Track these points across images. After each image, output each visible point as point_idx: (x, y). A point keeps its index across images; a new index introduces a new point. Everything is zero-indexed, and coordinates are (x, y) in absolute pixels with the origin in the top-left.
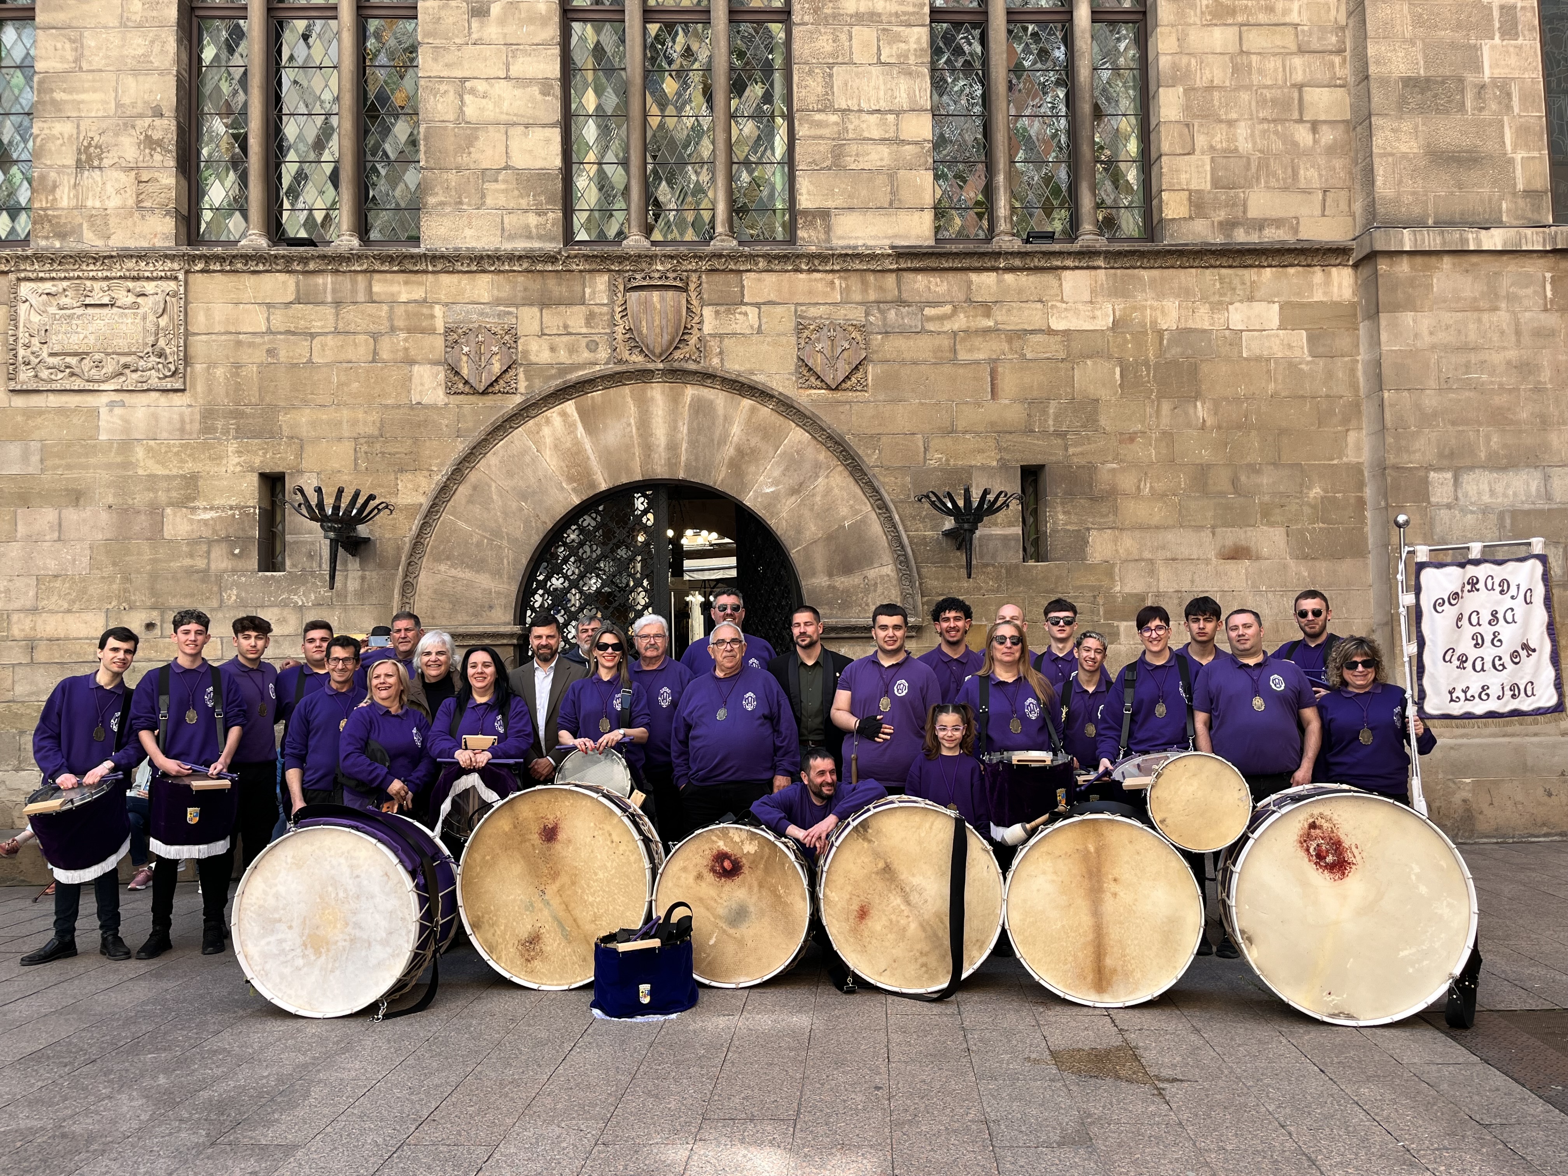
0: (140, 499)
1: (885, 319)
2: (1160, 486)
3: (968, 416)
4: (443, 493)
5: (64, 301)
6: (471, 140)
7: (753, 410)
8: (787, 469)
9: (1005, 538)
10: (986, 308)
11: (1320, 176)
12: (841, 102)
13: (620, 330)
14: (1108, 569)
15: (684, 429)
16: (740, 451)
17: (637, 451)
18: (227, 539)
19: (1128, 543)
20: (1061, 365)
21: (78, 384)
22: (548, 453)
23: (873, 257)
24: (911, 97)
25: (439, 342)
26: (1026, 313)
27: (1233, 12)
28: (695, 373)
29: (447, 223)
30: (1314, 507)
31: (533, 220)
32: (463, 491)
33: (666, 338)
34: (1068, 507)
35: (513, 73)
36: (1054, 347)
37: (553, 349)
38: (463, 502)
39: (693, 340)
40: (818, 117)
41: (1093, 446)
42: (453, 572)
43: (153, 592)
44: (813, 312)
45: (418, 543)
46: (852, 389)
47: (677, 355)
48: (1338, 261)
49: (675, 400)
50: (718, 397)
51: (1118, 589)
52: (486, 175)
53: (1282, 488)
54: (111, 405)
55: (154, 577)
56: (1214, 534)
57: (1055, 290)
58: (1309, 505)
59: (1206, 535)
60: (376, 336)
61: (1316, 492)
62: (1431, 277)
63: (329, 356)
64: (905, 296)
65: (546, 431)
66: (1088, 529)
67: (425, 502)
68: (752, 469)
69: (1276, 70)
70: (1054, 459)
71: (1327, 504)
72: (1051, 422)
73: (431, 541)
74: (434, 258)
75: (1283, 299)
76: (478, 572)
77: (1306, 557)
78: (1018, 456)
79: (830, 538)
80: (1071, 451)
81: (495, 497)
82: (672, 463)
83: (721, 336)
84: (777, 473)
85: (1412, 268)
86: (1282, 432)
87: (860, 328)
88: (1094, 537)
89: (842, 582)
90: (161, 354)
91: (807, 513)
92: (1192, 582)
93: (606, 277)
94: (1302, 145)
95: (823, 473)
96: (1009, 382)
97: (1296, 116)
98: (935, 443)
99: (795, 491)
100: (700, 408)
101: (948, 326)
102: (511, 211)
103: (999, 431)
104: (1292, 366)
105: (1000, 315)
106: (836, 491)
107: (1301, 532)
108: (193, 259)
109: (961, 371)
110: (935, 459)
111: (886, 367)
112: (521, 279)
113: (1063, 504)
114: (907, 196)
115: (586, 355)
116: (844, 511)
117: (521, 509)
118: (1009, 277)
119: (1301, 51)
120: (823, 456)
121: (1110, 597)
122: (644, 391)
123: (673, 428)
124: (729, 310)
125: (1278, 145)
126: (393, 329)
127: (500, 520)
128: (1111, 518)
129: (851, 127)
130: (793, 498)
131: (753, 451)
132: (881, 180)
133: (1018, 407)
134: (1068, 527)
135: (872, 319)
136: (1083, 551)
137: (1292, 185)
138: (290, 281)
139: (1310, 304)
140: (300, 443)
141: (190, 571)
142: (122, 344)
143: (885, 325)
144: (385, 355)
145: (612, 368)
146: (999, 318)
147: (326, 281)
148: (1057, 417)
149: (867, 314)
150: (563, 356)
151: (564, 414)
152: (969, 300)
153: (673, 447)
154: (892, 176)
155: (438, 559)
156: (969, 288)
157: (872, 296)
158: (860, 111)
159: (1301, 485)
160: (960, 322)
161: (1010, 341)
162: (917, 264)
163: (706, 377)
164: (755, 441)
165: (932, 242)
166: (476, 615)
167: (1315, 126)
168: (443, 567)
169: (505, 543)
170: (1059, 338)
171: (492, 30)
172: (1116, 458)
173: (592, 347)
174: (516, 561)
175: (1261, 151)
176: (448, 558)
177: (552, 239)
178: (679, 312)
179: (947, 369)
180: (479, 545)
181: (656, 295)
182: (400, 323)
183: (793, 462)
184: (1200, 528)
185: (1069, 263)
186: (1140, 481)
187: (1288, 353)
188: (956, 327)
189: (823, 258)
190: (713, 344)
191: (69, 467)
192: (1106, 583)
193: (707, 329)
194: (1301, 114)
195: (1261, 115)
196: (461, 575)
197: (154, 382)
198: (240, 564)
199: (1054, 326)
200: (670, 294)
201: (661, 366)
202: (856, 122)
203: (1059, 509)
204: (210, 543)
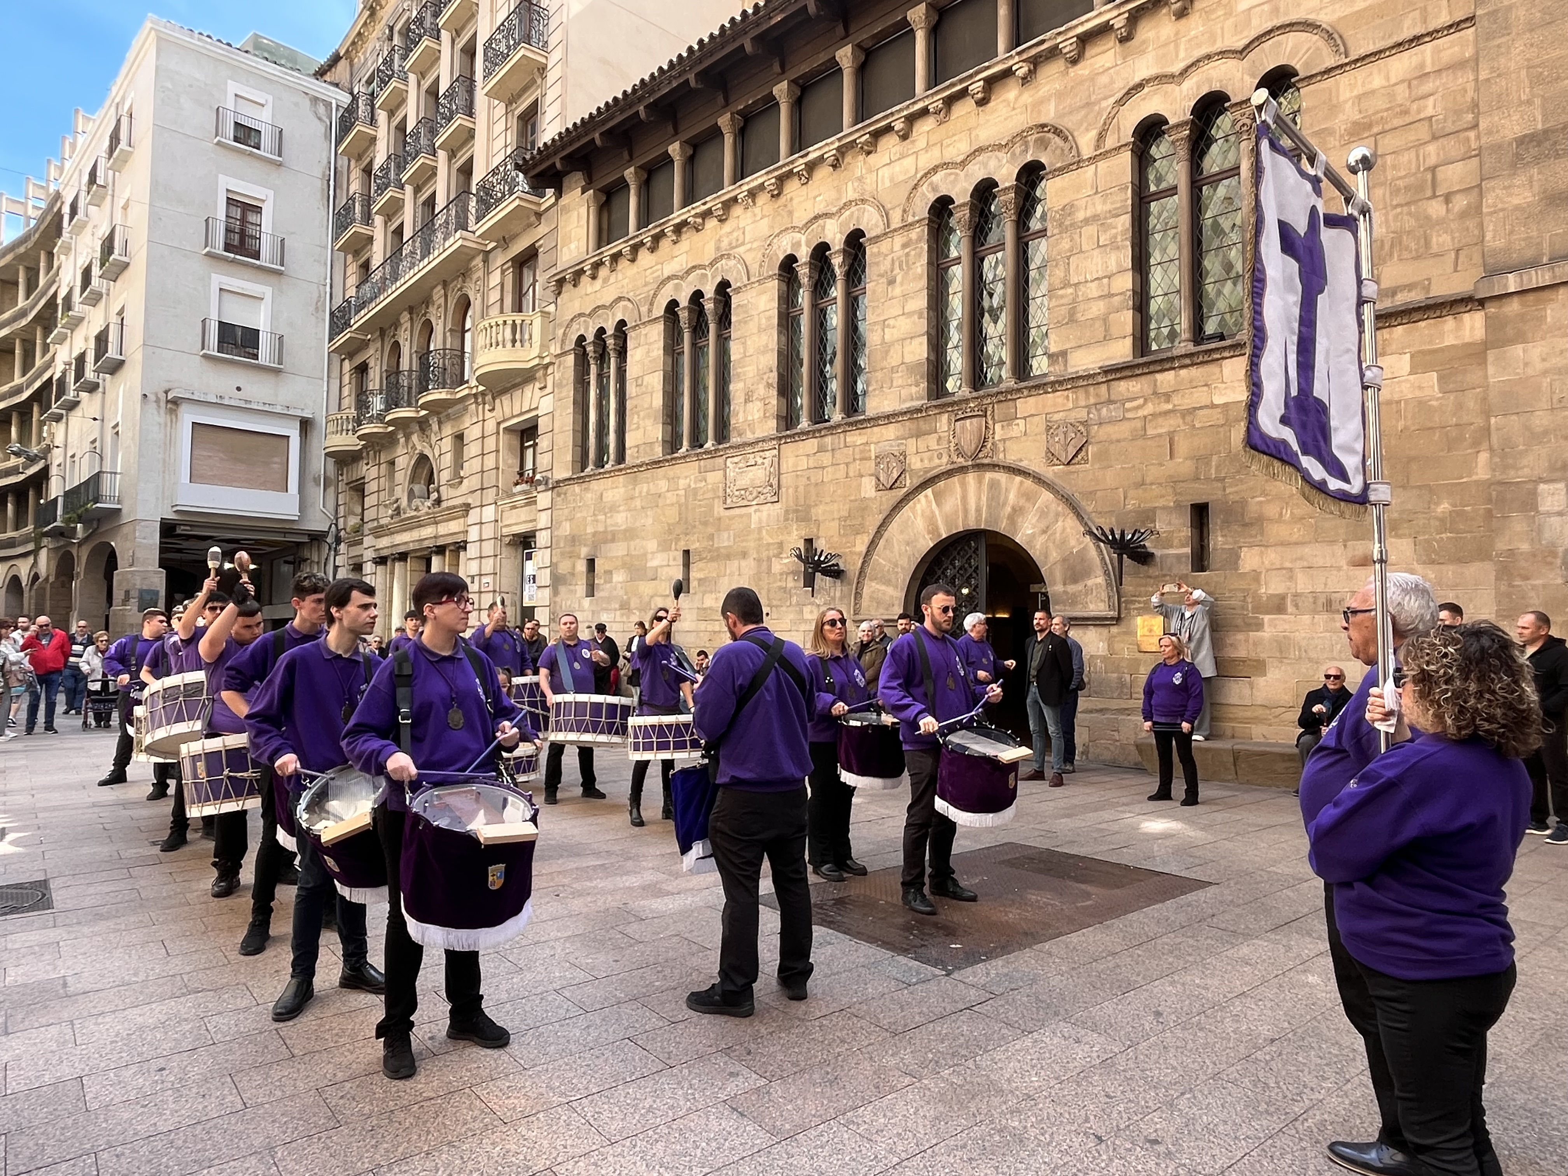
0: (764, 555)
1: (1099, 415)
2: (1298, 512)
3: (1154, 473)
4: (872, 545)
5: (741, 465)
6: (887, 352)
7: (1021, 483)
8: (1040, 518)
9: (1178, 557)
10: (1167, 397)
11: (1453, 239)
12: (1074, 280)
13: (952, 445)
14: (1256, 576)
15: (984, 499)
16: (1014, 509)
17: (960, 514)
18: (792, 572)
19: (1272, 557)
20: (1221, 429)
21: (746, 503)
22: (919, 518)
23: (1089, 376)
24: (1119, 264)
25: (873, 463)
26: (1196, 395)
27: (1370, 126)
28: (988, 465)
29: (877, 399)
30: (1442, 520)
31: (914, 389)
32: (882, 542)
33: (973, 446)
34: (1225, 532)
35: (906, 311)
36: (1216, 417)
37: (922, 460)
38: (881, 549)
39: (989, 445)
40: (1061, 292)
41: (1244, 487)
42: (878, 586)
43: (769, 599)
44: (1056, 417)
45: (862, 571)
46: (1079, 463)
47: (980, 455)
48: (1468, 308)
49: (980, 482)
50: (1001, 477)
51: (1263, 591)
52: (893, 370)
53: (1409, 507)
54: (755, 511)
55: (769, 591)
56: (1345, 546)
57: (1218, 375)
58: (1437, 518)
59: (1338, 549)
60: (847, 464)
61: (1444, 507)
62: (1545, 309)
63: (830, 477)
64: (1113, 397)
65: (918, 506)
66: (1240, 548)
67: (863, 549)
68: (1020, 520)
69: (1410, 162)
70: (1215, 497)
71: (1456, 515)
72: (1213, 471)
73: (868, 571)
74: (869, 420)
75: (1413, 350)
76: (888, 586)
77: (1433, 562)
78: (1189, 498)
79: (1064, 560)
80: (1228, 491)
81: (895, 545)
82: (978, 519)
83: (1004, 440)
84: (1034, 521)
85: (1523, 305)
86: (1411, 459)
87: (1084, 423)
88: (1245, 553)
89: (1072, 588)
90: (771, 486)
91: (1051, 545)
92: (1326, 584)
93: (946, 415)
94: (1434, 217)
95: (1061, 519)
96: (1183, 447)
97: (1429, 193)
98: (1132, 493)
99: (1044, 532)
100: (994, 485)
101: (1141, 413)
102: (903, 387)
103: (1174, 481)
104: (1422, 404)
105: (1176, 400)
106: (1068, 530)
107: (1427, 541)
108: (780, 438)
109: (1149, 442)
110: (1130, 505)
111: (1099, 446)
112: (907, 423)
113: (1222, 530)
114: (1115, 331)
115: (937, 462)
116: (1073, 542)
117: (907, 551)
118: (1183, 372)
119: (1435, 138)
120: (1061, 507)
121: (1256, 597)
122: (964, 478)
123: (979, 498)
124: (1008, 425)
125: (1410, 223)
126: (854, 460)
127: (898, 557)
128: (1259, 538)
129: (1080, 293)
130: (1043, 536)
131: (1021, 509)
132: (1098, 324)
133: (1189, 463)
134: (1226, 547)
135: (1091, 416)
136: (1236, 563)
137: (1424, 252)
138: (815, 441)
139: (1442, 350)
140: (818, 523)
141: (780, 588)
142: (758, 483)
143: (1100, 418)
144: (851, 474)
145: (949, 467)
146: (1176, 403)
147: (828, 440)
148: (1217, 467)
149: (1089, 413)
150: (927, 464)
151: (926, 496)
152: (1155, 393)
153: (978, 510)
154: (1105, 320)
155: (871, 580)
156: (1155, 385)
157: (1092, 401)
158: (1086, 282)
159: (1429, 502)
160: (1149, 409)
161: (1183, 417)
162: (1118, 375)
163: (994, 467)
164: (1022, 502)
165: (1130, 358)
166: (887, 609)
167: (1448, 198)
168: (872, 584)
169: (900, 570)
170: (1219, 410)
171: (897, 291)
172: (1264, 493)
173: (940, 456)
174: (904, 579)
175: (1393, 232)
176: (875, 579)
177: (923, 398)
178: (981, 430)
179: (1140, 442)
180: (888, 571)
181: (968, 421)
182: (857, 457)
183: (1043, 514)
184: (1333, 542)
185: (1226, 354)
186: (1282, 509)
187: (1418, 394)
188: (1146, 413)
189: (1060, 383)
190: (1001, 446)
191: (743, 541)
192: (1253, 587)
193: (997, 437)
194: (1434, 192)
195: (1395, 203)
196: (881, 588)
197: (769, 499)
198: (797, 585)
199: (1216, 402)
200: (975, 420)
201: (970, 463)
202: (1083, 289)
203: (1219, 533)
204: (787, 574)
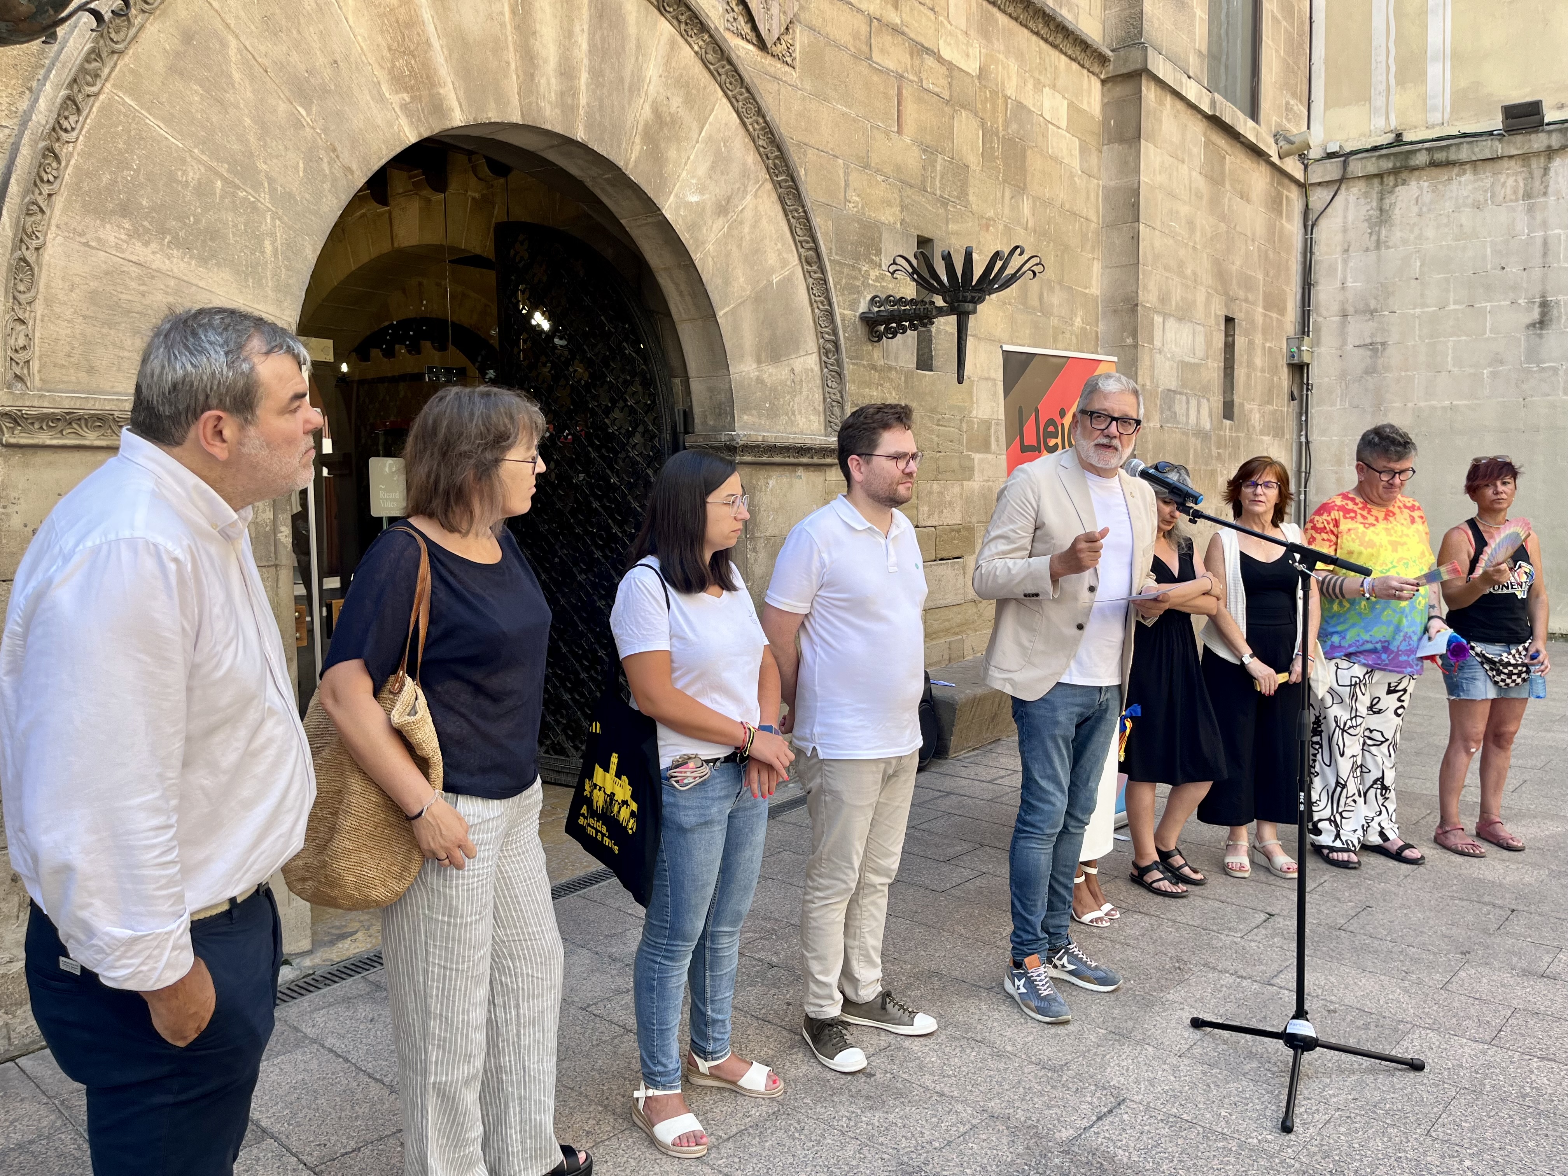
3: (880, 148)
8: (713, 167)
16: (658, 116)
19: (984, 358)
20: (946, 108)
26: (924, 21)
32: (157, 37)
36: (942, 81)
38: (160, 66)
41: (964, 226)
42: (140, 251)
46: (782, 60)
51: (976, 413)
58: (1077, 335)
61: (1080, 322)
68: (672, 153)
70: (939, 233)
71: (1084, 335)
72: (938, 182)
73: (76, 150)
75: (1069, 97)
76: (203, 261)
78: (915, 220)
79: (758, 299)
80: (951, 227)
81: (237, 76)
82: (570, 103)
84: (702, 170)
85: (1157, 97)
86: (1065, 248)
89: (770, 373)
91: (735, 250)
95: (751, 188)
96: (911, 114)
98: (853, 177)
99: (721, 209)
101: (865, 4)
103: (902, 180)
104: (1071, 175)
105: (905, 13)
109: (875, 78)
110: (853, 202)
111: (811, 37)
117: (298, 125)
120: (751, 158)
121: (972, 423)
123: (568, 34)
127: (252, 138)
130: (721, 221)
131: (673, 120)
133: (916, 152)
134: (948, 328)
139: (1081, 111)
146: (904, 17)
148: (942, 177)
153: (569, 72)
159: (1074, 312)
160: (875, 3)
161: (911, 54)
164: (676, 103)
168: (111, 234)
169: (265, 199)
170: (945, 70)
176: (124, 210)
179: (865, 69)
180: (202, 190)
187: (1070, 161)
188: (871, 8)
196: (158, 262)
199: (942, 52)
